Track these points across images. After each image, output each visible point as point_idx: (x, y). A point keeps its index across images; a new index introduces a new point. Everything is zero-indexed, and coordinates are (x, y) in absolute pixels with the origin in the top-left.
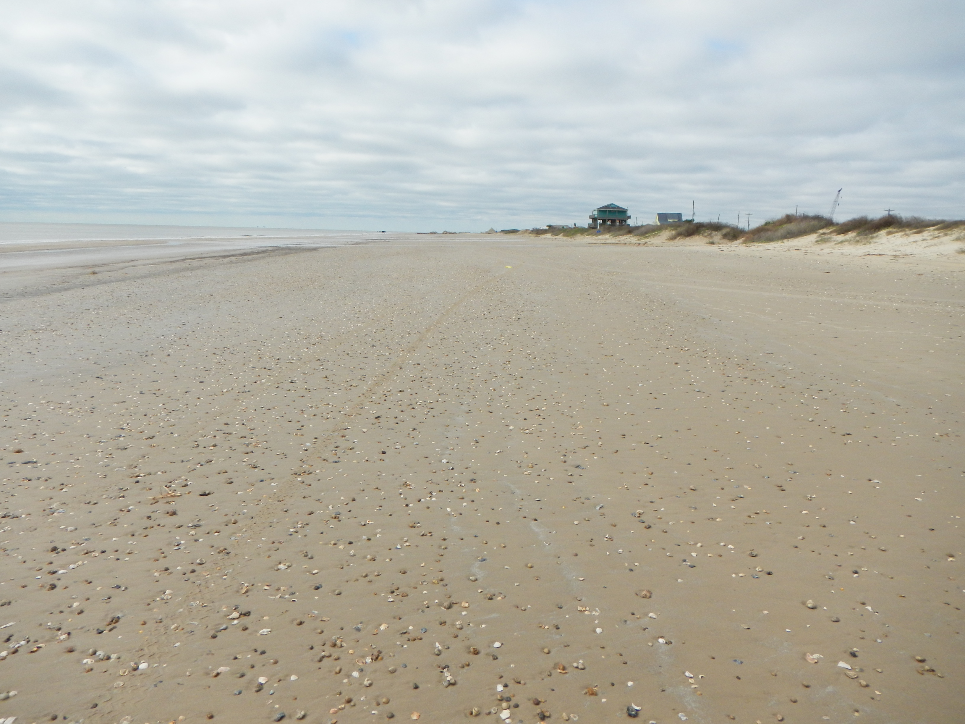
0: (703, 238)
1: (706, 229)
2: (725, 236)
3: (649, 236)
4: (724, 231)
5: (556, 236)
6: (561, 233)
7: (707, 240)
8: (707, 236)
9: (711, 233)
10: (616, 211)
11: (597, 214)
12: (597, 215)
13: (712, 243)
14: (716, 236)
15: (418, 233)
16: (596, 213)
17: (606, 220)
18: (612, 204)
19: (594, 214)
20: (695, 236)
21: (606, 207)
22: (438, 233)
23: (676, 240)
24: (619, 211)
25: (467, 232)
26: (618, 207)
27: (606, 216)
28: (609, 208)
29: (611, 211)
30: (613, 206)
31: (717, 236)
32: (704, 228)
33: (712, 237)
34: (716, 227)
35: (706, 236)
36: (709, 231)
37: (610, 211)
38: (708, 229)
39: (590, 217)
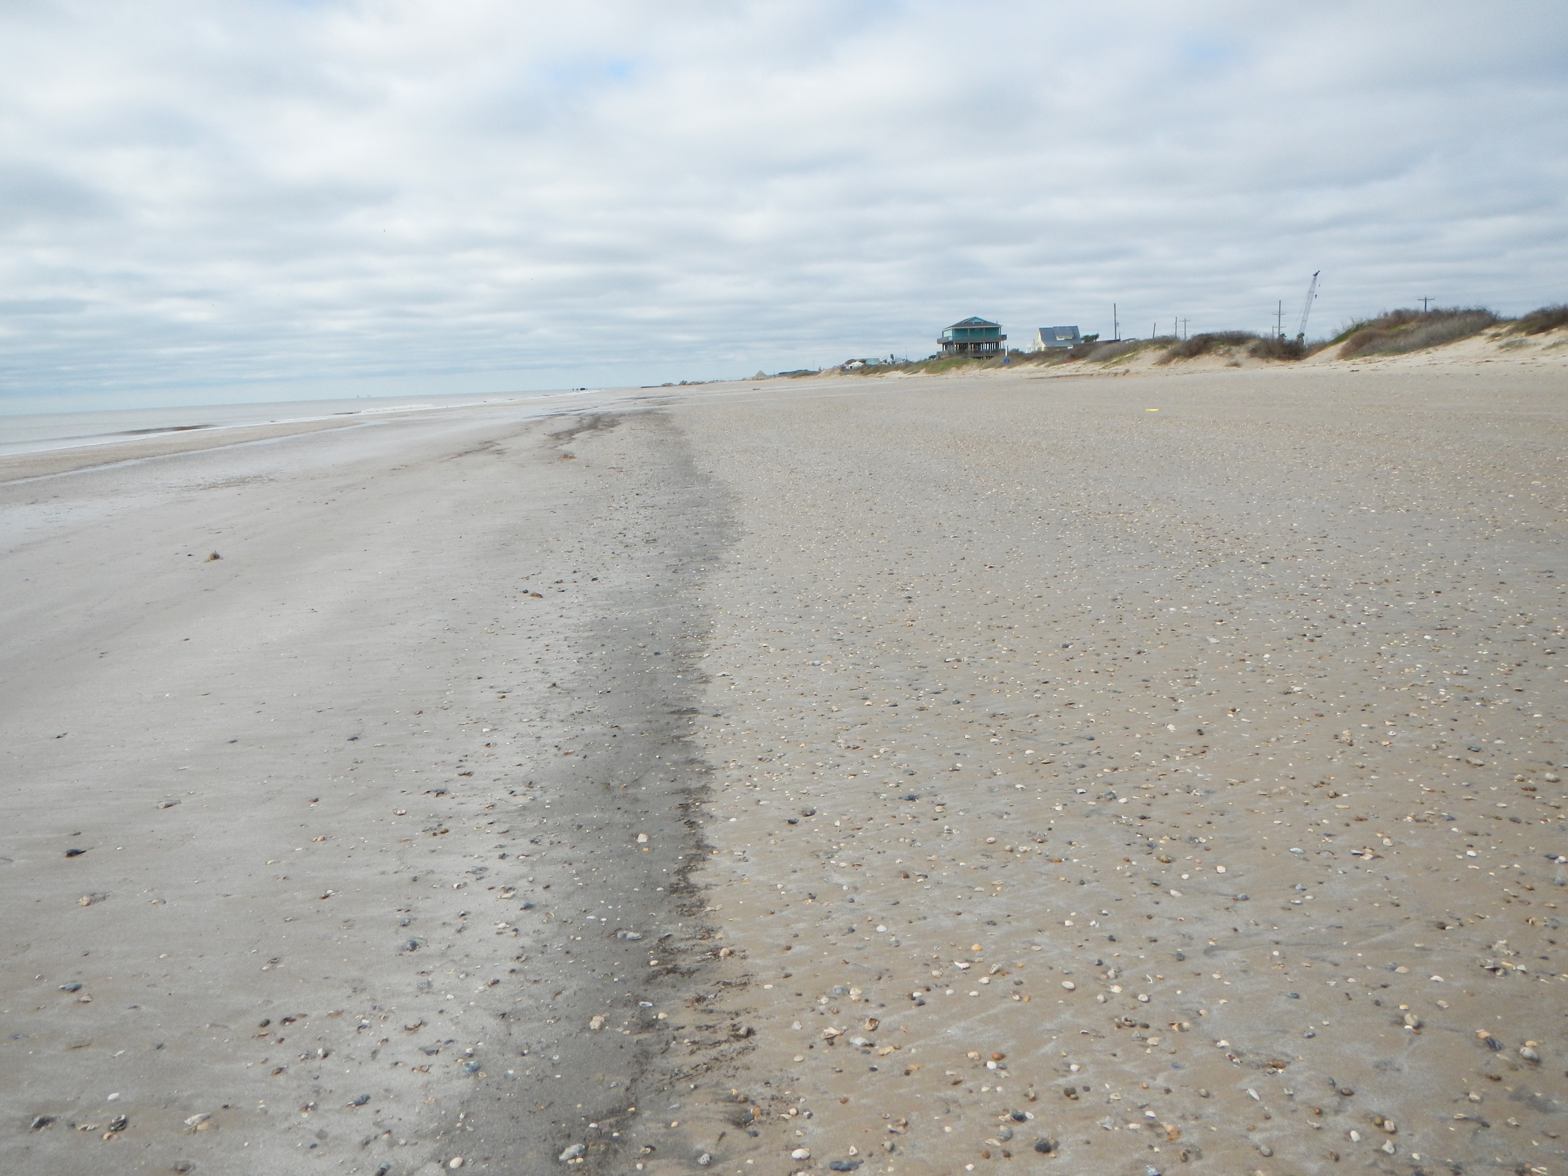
0: (1217, 357)
1: (1220, 344)
2: (1254, 352)
3: (1120, 361)
4: (1251, 344)
5: (916, 373)
6: (922, 368)
7: (1225, 361)
8: (1224, 353)
9: (1230, 350)
10: (982, 329)
11: (951, 335)
12: (953, 336)
13: (1236, 365)
14: (1238, 353)
15: (642, 387)
16: (949, 334)
17: (967, 344)
18: (975, 318)
19: (945, 336)
20: (1204, 355)
21: (967, 322)
22: (675, 385)
23: (1173, 364)
24: (986, 329)
25: (719, 380)
26: (985, 323)
27: (967, 338)
28: (971, 324)
29: (974, 329)
30: (976, 321)
31: (1241, 353)
32: (1215, 343)
33: (1232, 356)
34: (1236, 340)
35: (1221, 355)
36: (1226, 347)
37: (972, 330)
38: (1223, 344)
39: (939, 342)
